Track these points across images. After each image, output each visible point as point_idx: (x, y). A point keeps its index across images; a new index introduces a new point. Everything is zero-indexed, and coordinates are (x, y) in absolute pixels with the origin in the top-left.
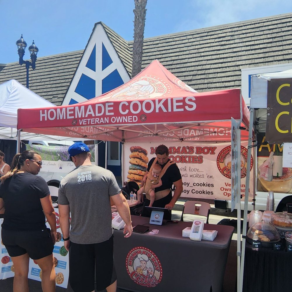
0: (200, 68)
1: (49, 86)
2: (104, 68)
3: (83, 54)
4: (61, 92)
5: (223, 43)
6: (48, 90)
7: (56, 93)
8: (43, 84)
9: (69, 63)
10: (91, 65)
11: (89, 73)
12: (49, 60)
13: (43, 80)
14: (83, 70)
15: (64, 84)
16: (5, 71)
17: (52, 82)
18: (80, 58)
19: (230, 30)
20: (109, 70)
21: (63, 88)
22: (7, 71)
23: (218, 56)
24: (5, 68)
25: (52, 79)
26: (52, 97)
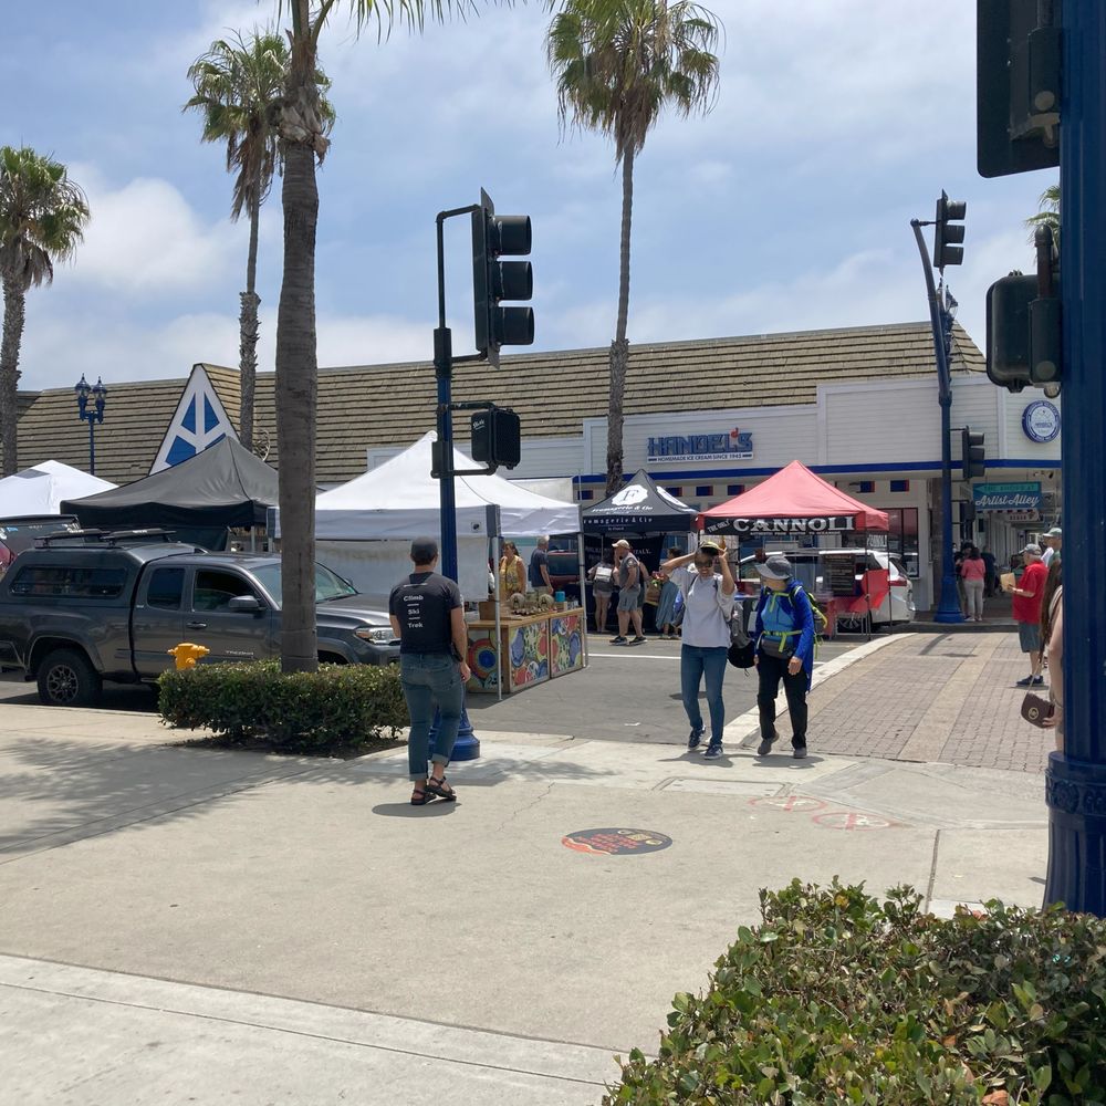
0: (339, 434)
1: (125, 445)
2: (207, 430)
3: (186, 387)
4: (144, 458)
5: (375, 397)
6: (125, 452)
7: (136, 458)
8: (113, 439)
9: (157, 404)
10: (189, 423)
11: (187, 436)
12: (122, 394)
13: (113, 433)
14: (177, 430)
15: (148, 444)
16: (40, 406)
17: (130, 438)
18: (179, 396)
19: (389, 375)
20: (215, 433)
21: (148, 451)
22: (45, 406)
23: (363, 418)
24: (40, 400)
25: (129, 432)
26: (130, 465)
